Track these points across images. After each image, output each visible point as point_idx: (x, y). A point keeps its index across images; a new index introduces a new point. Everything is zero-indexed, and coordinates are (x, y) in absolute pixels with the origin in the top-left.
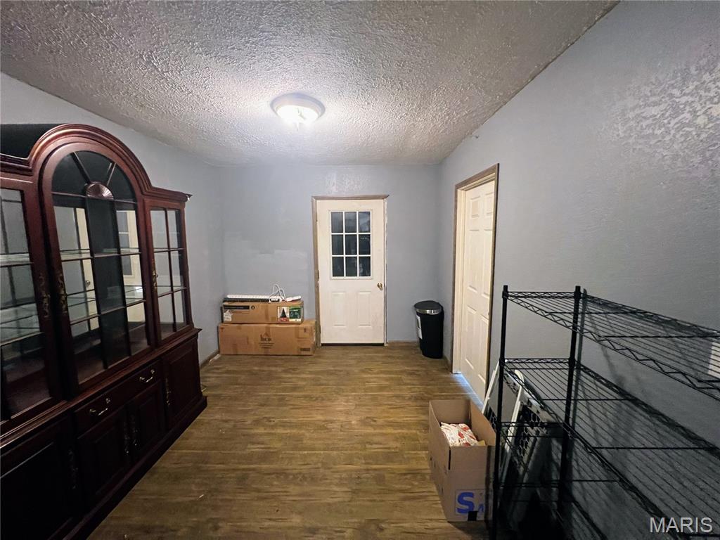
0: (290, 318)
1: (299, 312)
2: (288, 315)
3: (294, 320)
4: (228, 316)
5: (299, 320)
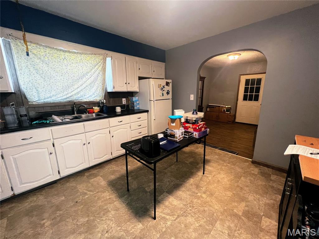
0: (226, 112)
1: (229, 110)
2: (225, 111)
3: (227, 112)
4: (208, 109)
5: (229, 113)
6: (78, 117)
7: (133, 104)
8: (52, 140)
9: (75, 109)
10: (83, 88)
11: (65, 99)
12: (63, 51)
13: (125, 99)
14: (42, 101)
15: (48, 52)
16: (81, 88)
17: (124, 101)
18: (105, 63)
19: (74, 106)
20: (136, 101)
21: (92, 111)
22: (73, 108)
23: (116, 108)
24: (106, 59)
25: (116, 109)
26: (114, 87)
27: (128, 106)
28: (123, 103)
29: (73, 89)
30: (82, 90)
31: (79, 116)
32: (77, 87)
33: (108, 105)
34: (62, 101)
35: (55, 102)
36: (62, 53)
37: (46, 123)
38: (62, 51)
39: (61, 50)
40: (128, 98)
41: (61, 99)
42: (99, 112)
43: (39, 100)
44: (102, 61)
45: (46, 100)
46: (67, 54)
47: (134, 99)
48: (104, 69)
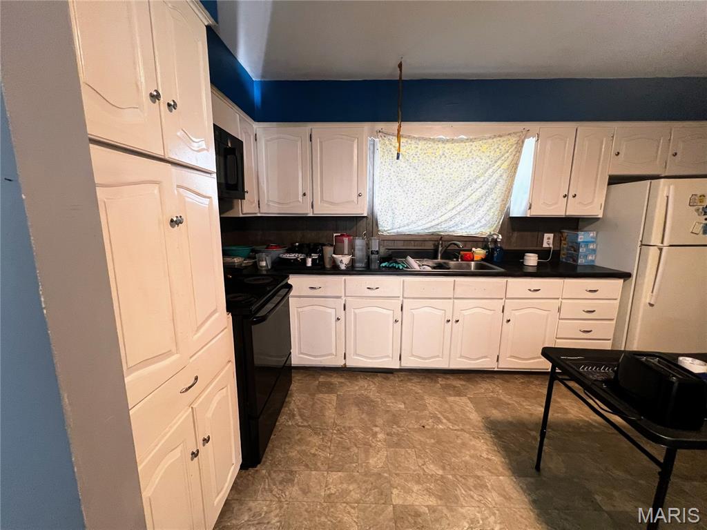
6: (444, 265)
7: (577, 250)
8: (401, 298)
9: (440, 249)
10: (463, 208)
11: (426, 229)
12: (443, 141)
13: (551, 236)
14: (395, 231)
15: (420, 147)
16: (458, 209)
17: (548, 240)
18: (520, 152)
19: (439, 244)
20: (587, 243)
21: (470, 257)
22: (436, 247)
23: (524, 255)
24: (523, 142)
25: (525, 257)
26: (531, 205)
27: (557, 253)
28: (545, 245)
29: (444, 211)
30: (459, 212)
31: (445, 263)
32: (452, 206)
33: (505, 247)
34: (422, 232)
35: (411, 233)
36: (441, 145)
37: (399, 268)
38: (441, 142)
39: (440, 140)
40: (561, 233)
41: (422, 229)
42: (482, 260)
43: (393, 229)
44: (514, 147)
45: (400, 230)
46: (448, 145)
47: (582, 237)
48: (514, 166)
